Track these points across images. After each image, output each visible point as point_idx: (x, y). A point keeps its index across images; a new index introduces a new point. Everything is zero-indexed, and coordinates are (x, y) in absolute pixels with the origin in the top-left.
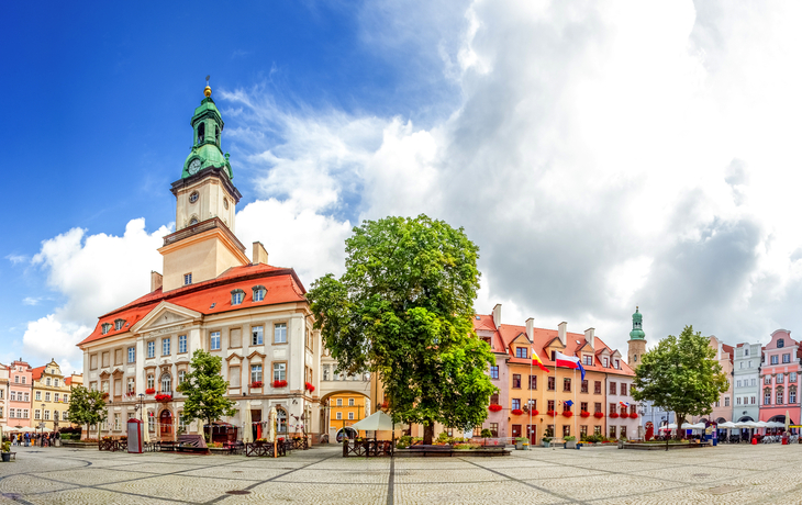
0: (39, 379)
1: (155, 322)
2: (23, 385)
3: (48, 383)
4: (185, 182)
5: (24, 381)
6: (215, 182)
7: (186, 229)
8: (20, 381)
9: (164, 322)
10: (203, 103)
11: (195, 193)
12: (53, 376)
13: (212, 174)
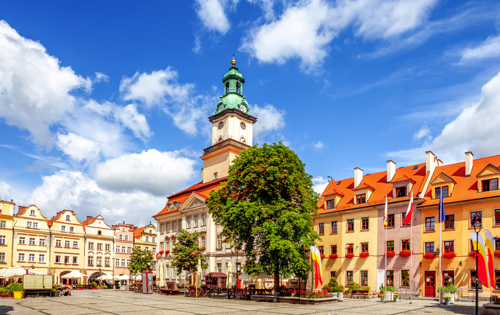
0: (138, 237)
1: (191, 205)
2: (126, 241)
3: (147, 240)
4: (216, 117)
5: (126, 238)
6: (232, 116)
7: (217, 145)
8: (123, 238)
9: (195, 205)
10: (230, 70)
11: (221, 123)
12: (151, 235)
13: (230, 113)
